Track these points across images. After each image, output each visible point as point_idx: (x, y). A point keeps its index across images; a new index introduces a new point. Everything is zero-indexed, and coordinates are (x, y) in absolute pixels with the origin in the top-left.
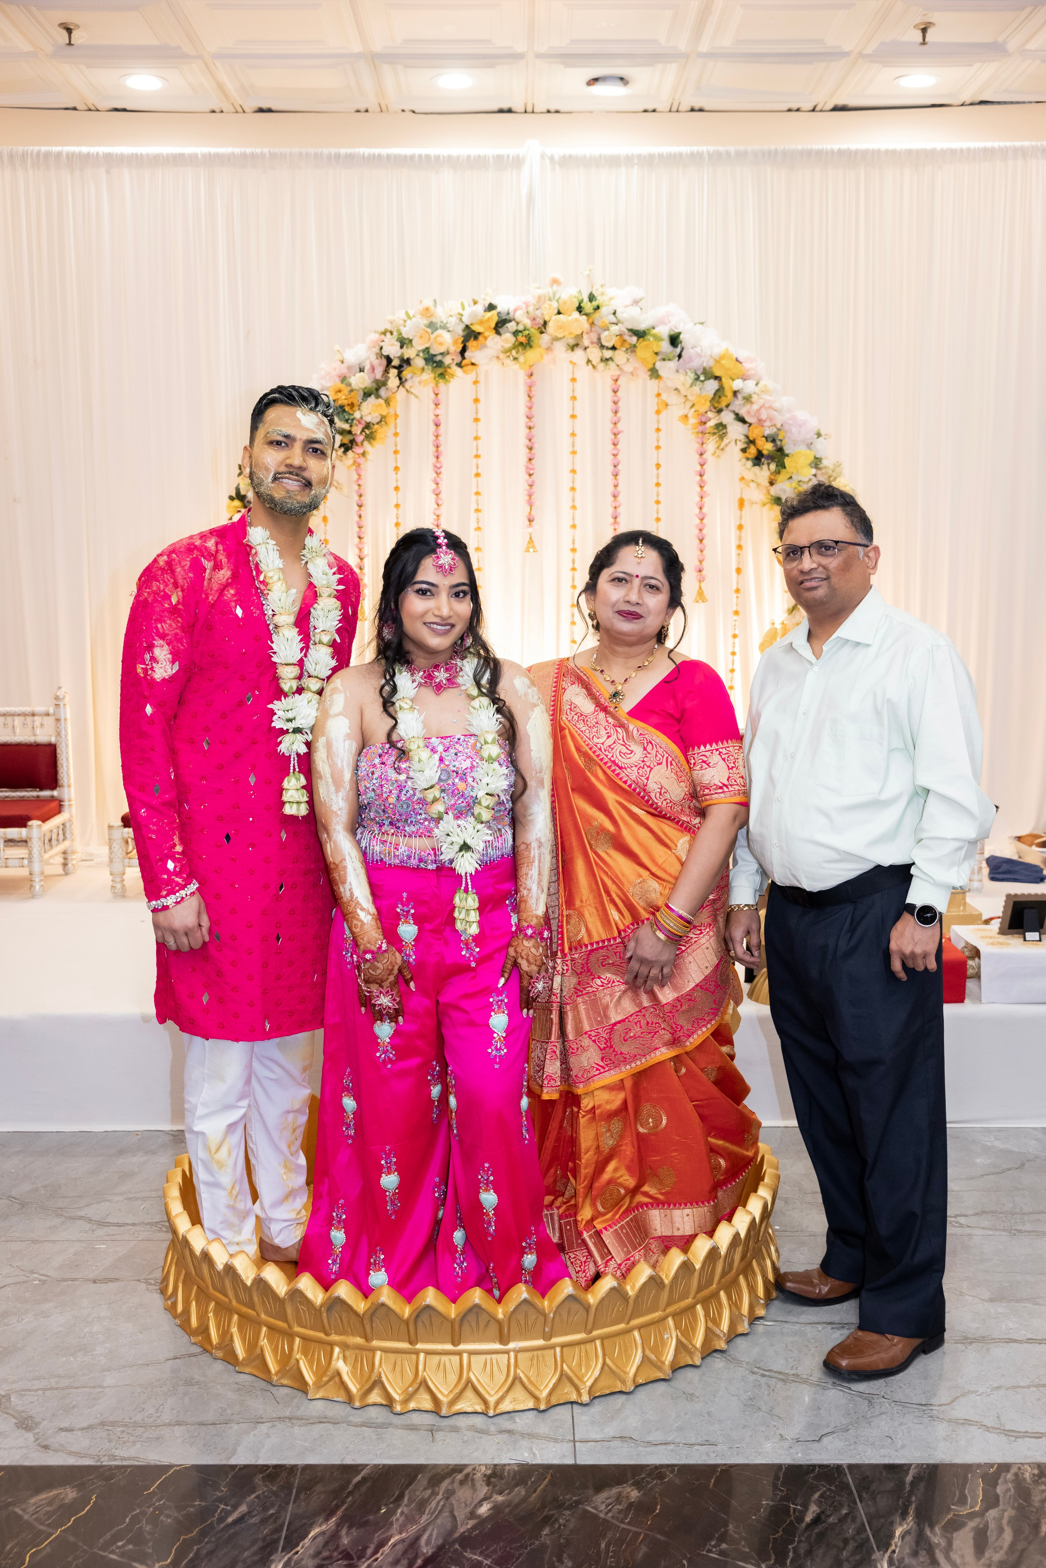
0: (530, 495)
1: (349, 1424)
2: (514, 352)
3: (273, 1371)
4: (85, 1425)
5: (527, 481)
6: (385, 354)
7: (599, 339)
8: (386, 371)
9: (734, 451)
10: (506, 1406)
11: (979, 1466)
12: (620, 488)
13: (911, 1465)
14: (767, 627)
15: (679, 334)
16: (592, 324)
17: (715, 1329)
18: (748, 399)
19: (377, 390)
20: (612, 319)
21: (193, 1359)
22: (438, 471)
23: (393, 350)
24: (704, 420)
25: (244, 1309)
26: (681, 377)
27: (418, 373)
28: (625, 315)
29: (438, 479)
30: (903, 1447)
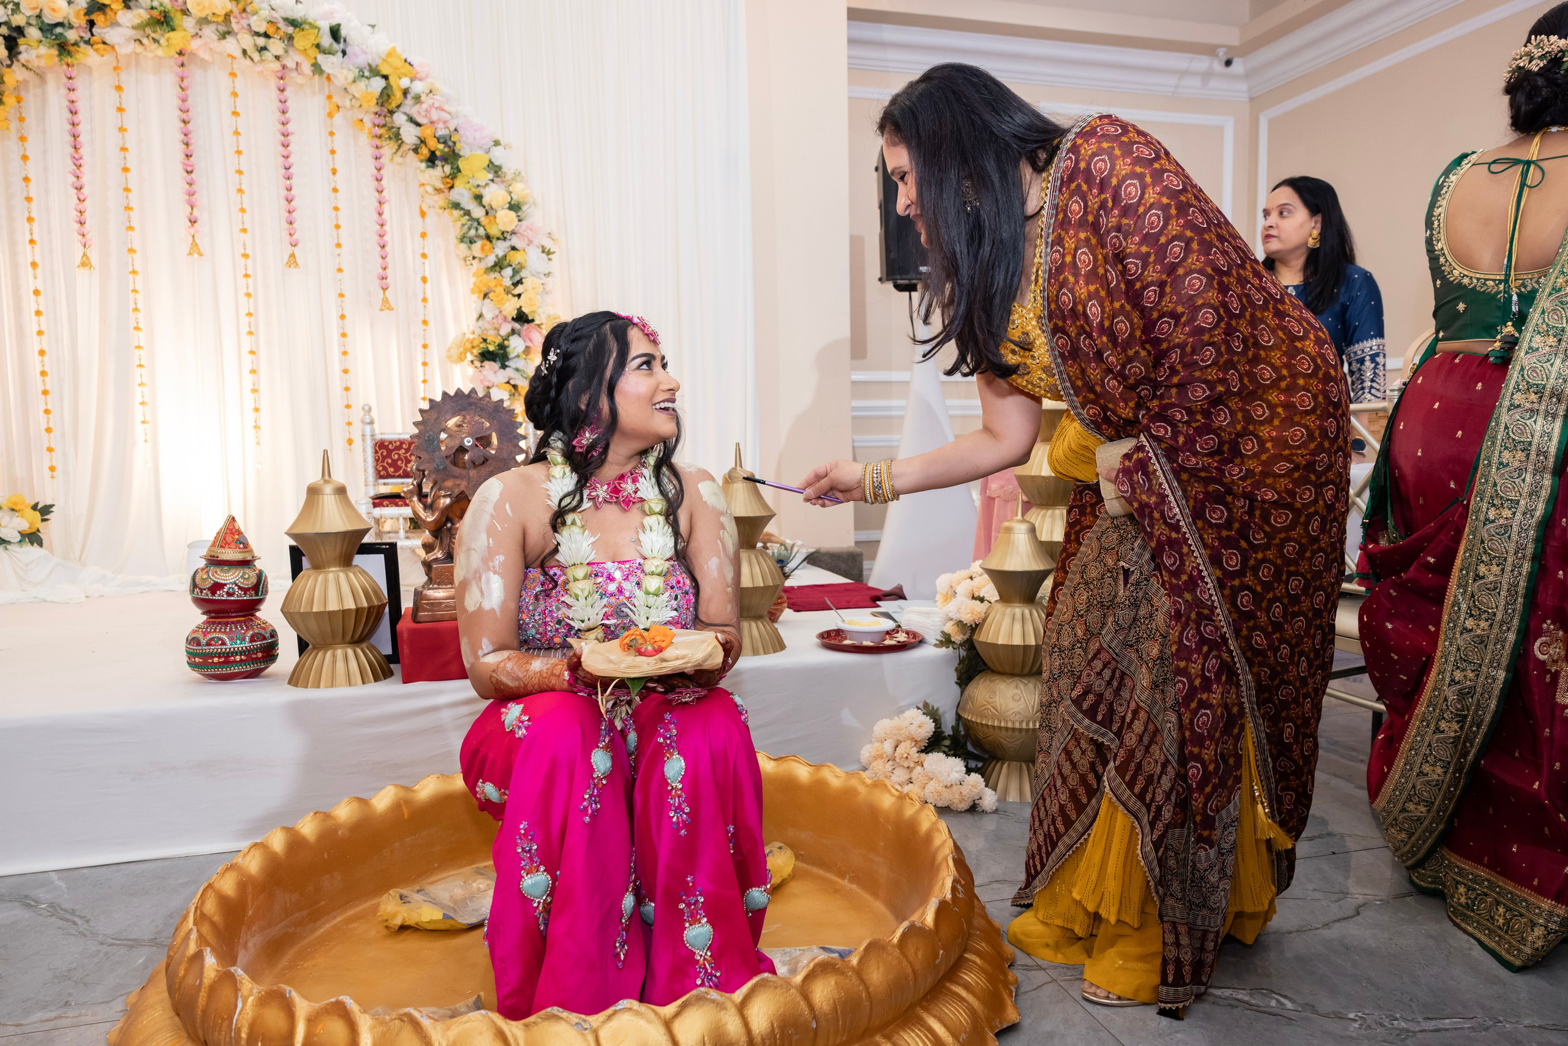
0: (191, 194)
5: (185, 178)
7: (250, 24)
9: (410, 157)
15: (339, 25)
18: (417, 99)
20: (266, 6)
26: (345, 72)
27: (35, 45)
28: (279, 4)
29: (78, 171)
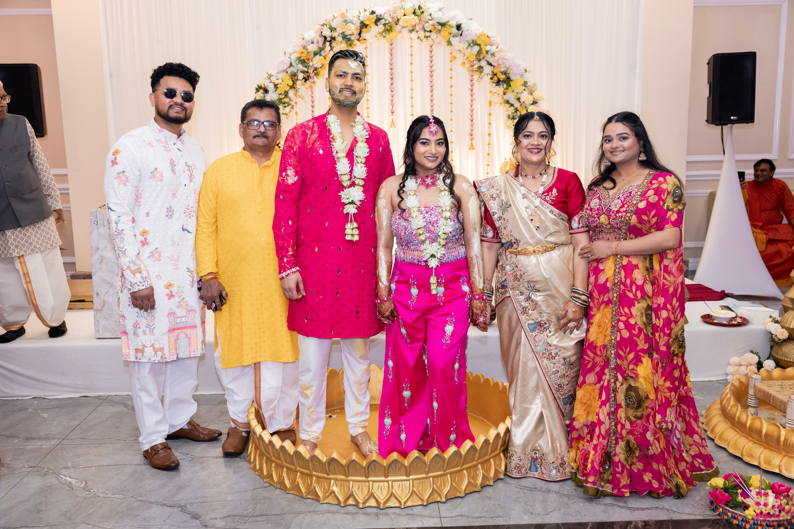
0: (392, 101)
1: (340, 513)
2: (384, 34)
3: (303, 492)
4: (222, 516)
5: (390, 94)
6: (324, 35)
7: (424, 27)
8: (324, 43)
9: (487, 79)
10: (409, 504)
11: (618, 522)
12: (434, 97)
13: (589, 523)
15: (461, 24)
16: (420, 20)
17: (499, 469)
18: (493, 55)
19: (320, 52)
20: (430, 18)
21: (267, 489)
23: (327, 33)
24: (472, 64)
25: (289, 466)
26: (462, 45)
27: (339, 44)
28: (436, 16)
30: (585, 515)
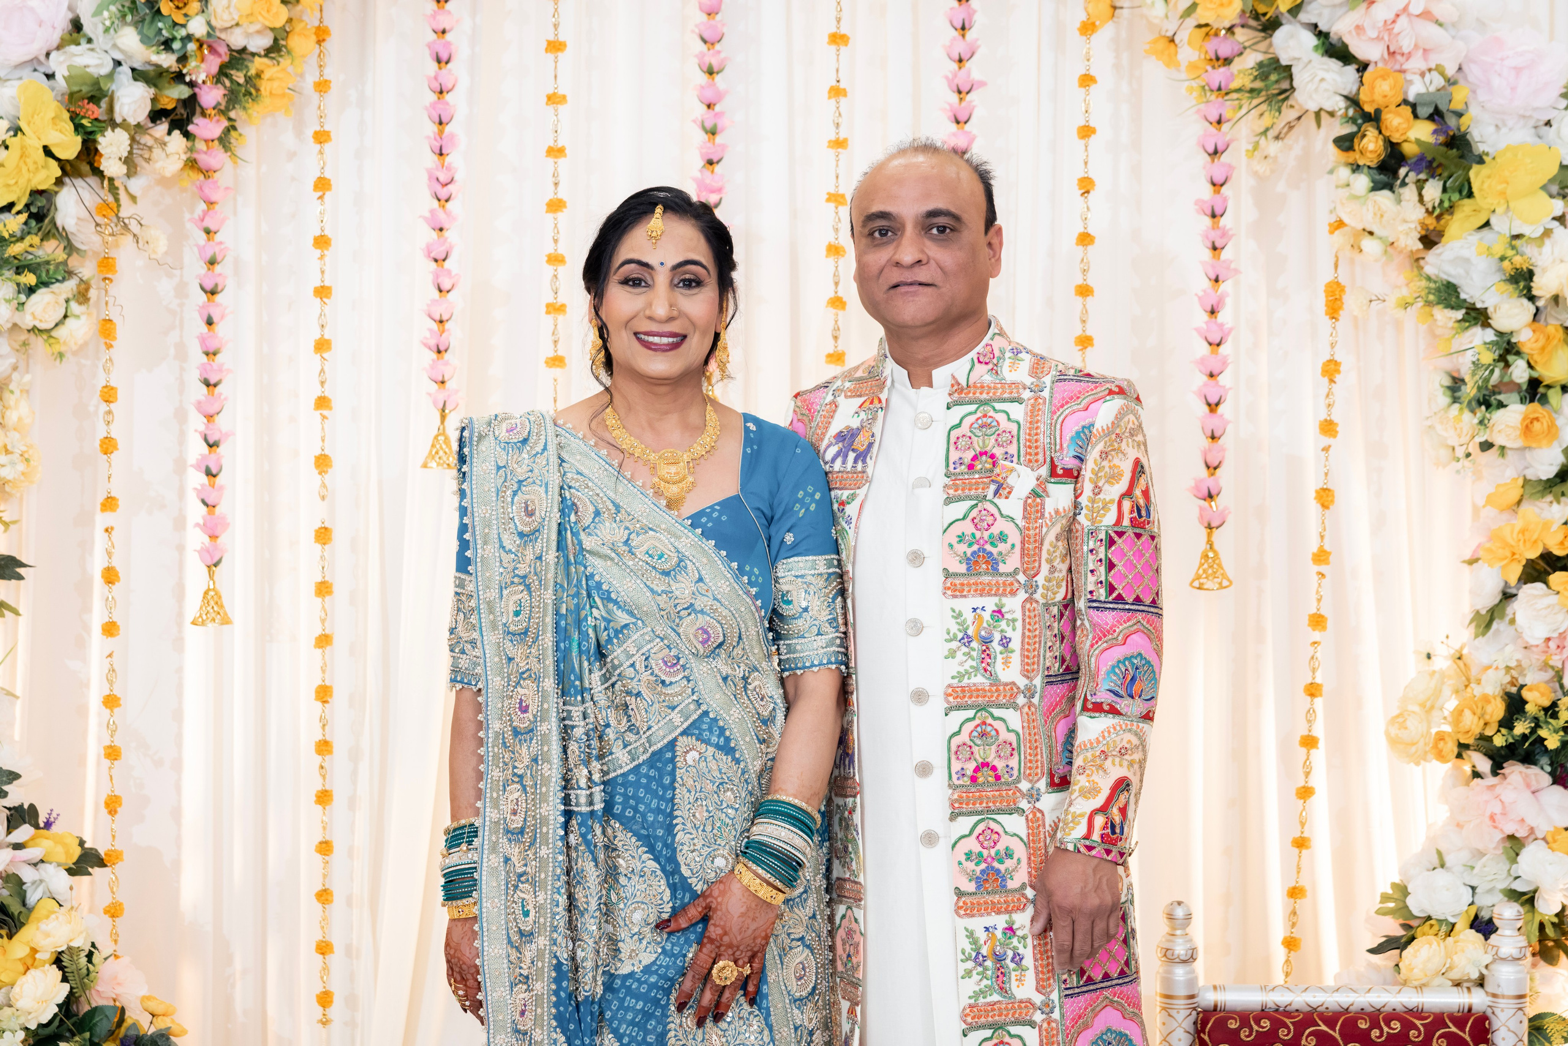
9: (1313, 146)
14: (1411, 668)
22: (443, 193)
24: (1225, 51)
29: (441, 215)
